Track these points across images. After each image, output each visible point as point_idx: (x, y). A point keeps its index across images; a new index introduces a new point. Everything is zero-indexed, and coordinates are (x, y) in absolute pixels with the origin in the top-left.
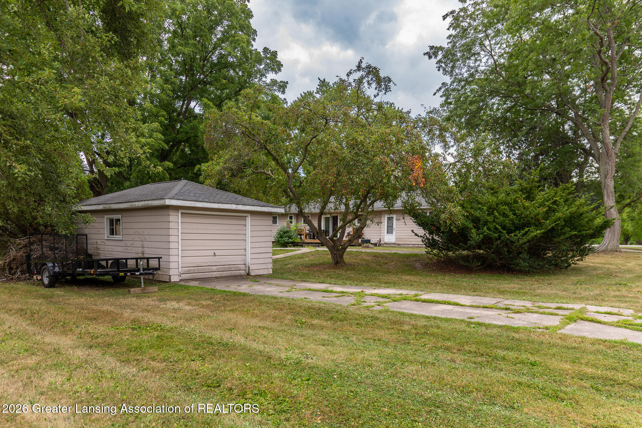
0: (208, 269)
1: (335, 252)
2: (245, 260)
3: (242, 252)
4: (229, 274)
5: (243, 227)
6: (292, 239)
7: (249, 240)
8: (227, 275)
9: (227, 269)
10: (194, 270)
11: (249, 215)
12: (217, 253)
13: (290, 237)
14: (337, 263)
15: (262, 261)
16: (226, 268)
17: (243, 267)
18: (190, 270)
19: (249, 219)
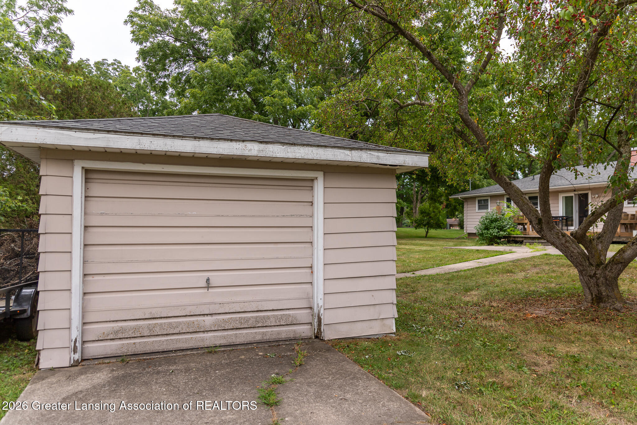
0: (188, 324)
1: (592, 270)
2: (310, 298)
3: (302, 275)
4: (258, 338)
5: (303, 209)
6: (505, 231)
7: (319, 242)
8: (249, 339)
9: (250, 324)
10: (136, 329)
11: (320, 175)
12: (216, 278)
13: (501, 229)
14: (598, 299)
15: (366, 299)
16: (248, 320)
17: (303, 315)
18: (122, 330)
19: (319, 186)
